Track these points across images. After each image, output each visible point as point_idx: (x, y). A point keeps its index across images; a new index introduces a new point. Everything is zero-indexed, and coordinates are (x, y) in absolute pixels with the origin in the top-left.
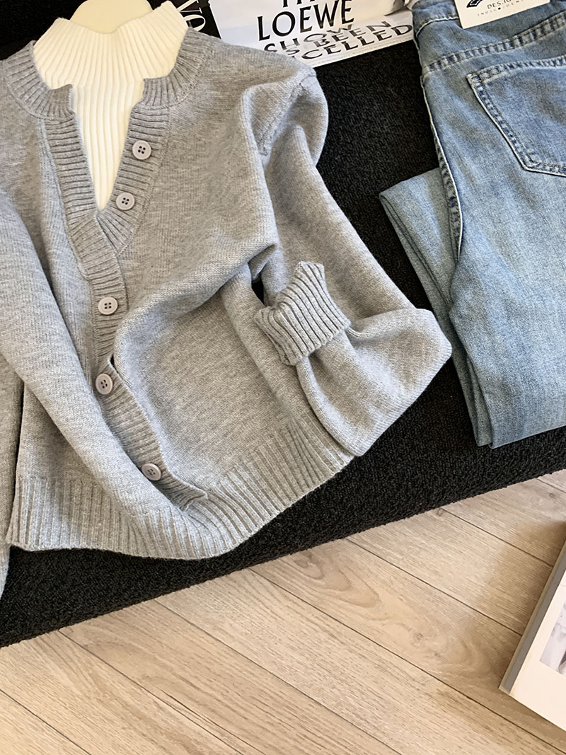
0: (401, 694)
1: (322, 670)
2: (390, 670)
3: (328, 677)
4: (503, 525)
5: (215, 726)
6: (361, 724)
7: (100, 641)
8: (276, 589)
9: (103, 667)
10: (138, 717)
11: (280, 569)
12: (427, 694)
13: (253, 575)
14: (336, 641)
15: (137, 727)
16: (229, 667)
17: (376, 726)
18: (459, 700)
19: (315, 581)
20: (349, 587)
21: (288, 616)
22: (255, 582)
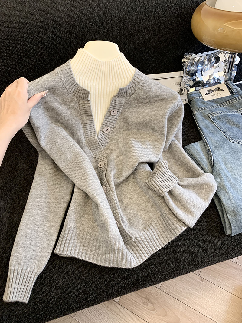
11: (135, 306)
19: (151, 312)
20: (166, 315)
22: (124, 312)
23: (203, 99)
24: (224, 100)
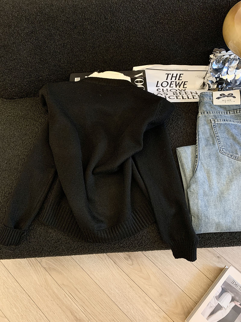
0: (150, 314)
1: (124, 298)
2: (148, 304)
3: (126, 301)
5: (83, 308)
7: (51, 268)
8: (115, 265)
9: (49, 277)
10: (57, 298)
12: (159, 316)
13: (108, 258)
14: (132, 289)
15: (56, 301)
16: (92, 288)
19: (129, 266)
20: (140, 271)
21: (117, 275)
22: (109, 261)
23: (213, 102)
24: (232, 108)
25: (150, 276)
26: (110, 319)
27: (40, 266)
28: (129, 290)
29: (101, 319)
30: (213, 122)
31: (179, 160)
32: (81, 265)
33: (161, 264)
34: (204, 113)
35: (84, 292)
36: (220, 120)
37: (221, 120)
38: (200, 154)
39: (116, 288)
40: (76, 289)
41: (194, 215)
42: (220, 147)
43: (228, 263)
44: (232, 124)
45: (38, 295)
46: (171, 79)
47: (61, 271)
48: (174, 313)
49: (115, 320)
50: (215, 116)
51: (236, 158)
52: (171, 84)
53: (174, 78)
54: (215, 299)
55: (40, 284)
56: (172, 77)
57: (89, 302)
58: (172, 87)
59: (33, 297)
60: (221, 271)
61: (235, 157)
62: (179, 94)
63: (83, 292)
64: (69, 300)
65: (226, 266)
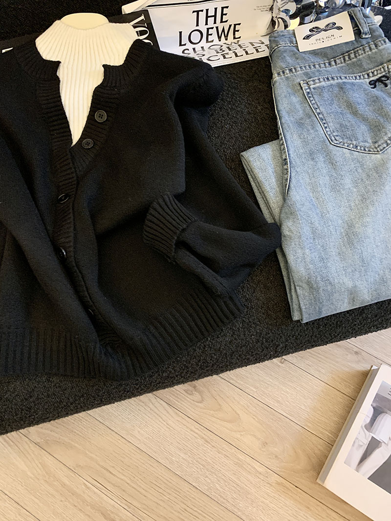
0: (251, 483)
1: (199, 465)
2: (244, 466)
3: (203, 470)
4: (323, 371)
5: (124, 501)
6: (223, 503)
7: (48, 440)
8: (171, 408)
9: (49, 458)
10: (72, 493)
11: (174, 395)
12: (269, 483)
13: (156, 398)
14: (209, 445)
15: (71, 500)
16: (136, 461)
17: (234, 504)
18: (290, 488)
19: (197, 404)
20: (220, 409)
21: (177, 427)
22: (157, 403)
23: (297, 47)
24: (339, 52)
25: (239, 415)
26: (179, 510)
27: (29, 442)
28: (205, 449)
29: (162, 514)
30: (305, 86)
31: (250, 177)
32: (107, 423)
33: (255, 388)
34: (284, 72)
35: (121, 471)
36: (319, 79)
37: (321, 80)
38: (292, 156)
39: (180, 449)
40: (105, 469)
41: (301, 284)
42: (329, 133)
43: (376, 360)
44: (344, 83)
45: (33, 498)
46: (207, 24)
47: (69, 443)
48: (294, 472)
49: (188, 509)
50: (306, 74)
51: (365, 150)
52: (208, 35)
53: (211, 20)
54: (364, 431)
55: (33, 474)
56: (207, 17)
57: (133, 488)
58: (212, 41)
59: (25, 504)
60: (365, 378)
61: (362, 148)
62: (227, 51)
63: (119, 472)
64: (95, 493)
65: (374, 366)
